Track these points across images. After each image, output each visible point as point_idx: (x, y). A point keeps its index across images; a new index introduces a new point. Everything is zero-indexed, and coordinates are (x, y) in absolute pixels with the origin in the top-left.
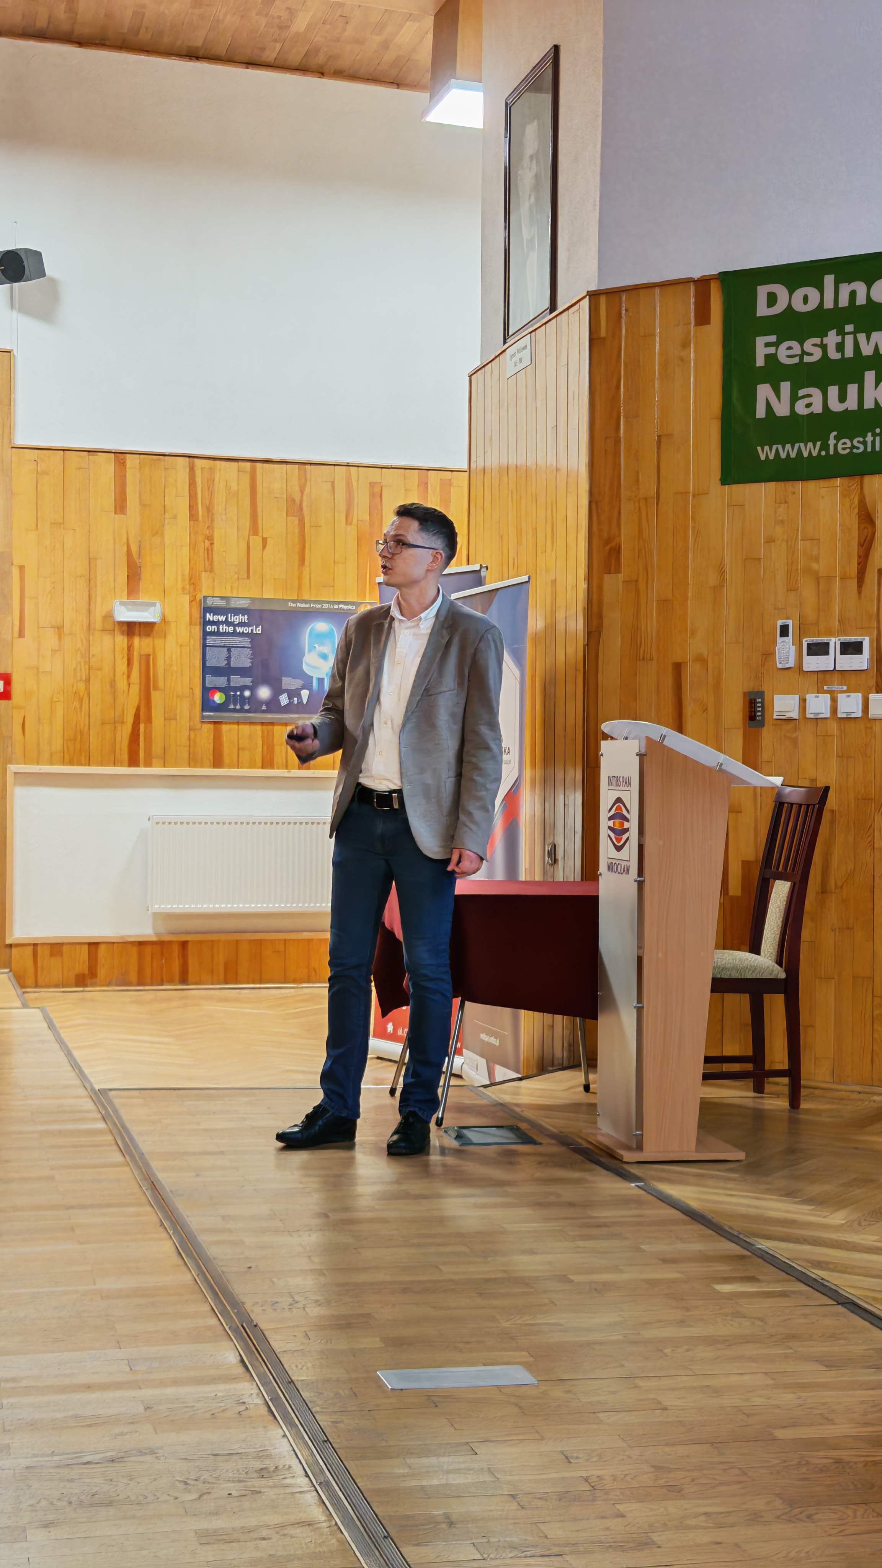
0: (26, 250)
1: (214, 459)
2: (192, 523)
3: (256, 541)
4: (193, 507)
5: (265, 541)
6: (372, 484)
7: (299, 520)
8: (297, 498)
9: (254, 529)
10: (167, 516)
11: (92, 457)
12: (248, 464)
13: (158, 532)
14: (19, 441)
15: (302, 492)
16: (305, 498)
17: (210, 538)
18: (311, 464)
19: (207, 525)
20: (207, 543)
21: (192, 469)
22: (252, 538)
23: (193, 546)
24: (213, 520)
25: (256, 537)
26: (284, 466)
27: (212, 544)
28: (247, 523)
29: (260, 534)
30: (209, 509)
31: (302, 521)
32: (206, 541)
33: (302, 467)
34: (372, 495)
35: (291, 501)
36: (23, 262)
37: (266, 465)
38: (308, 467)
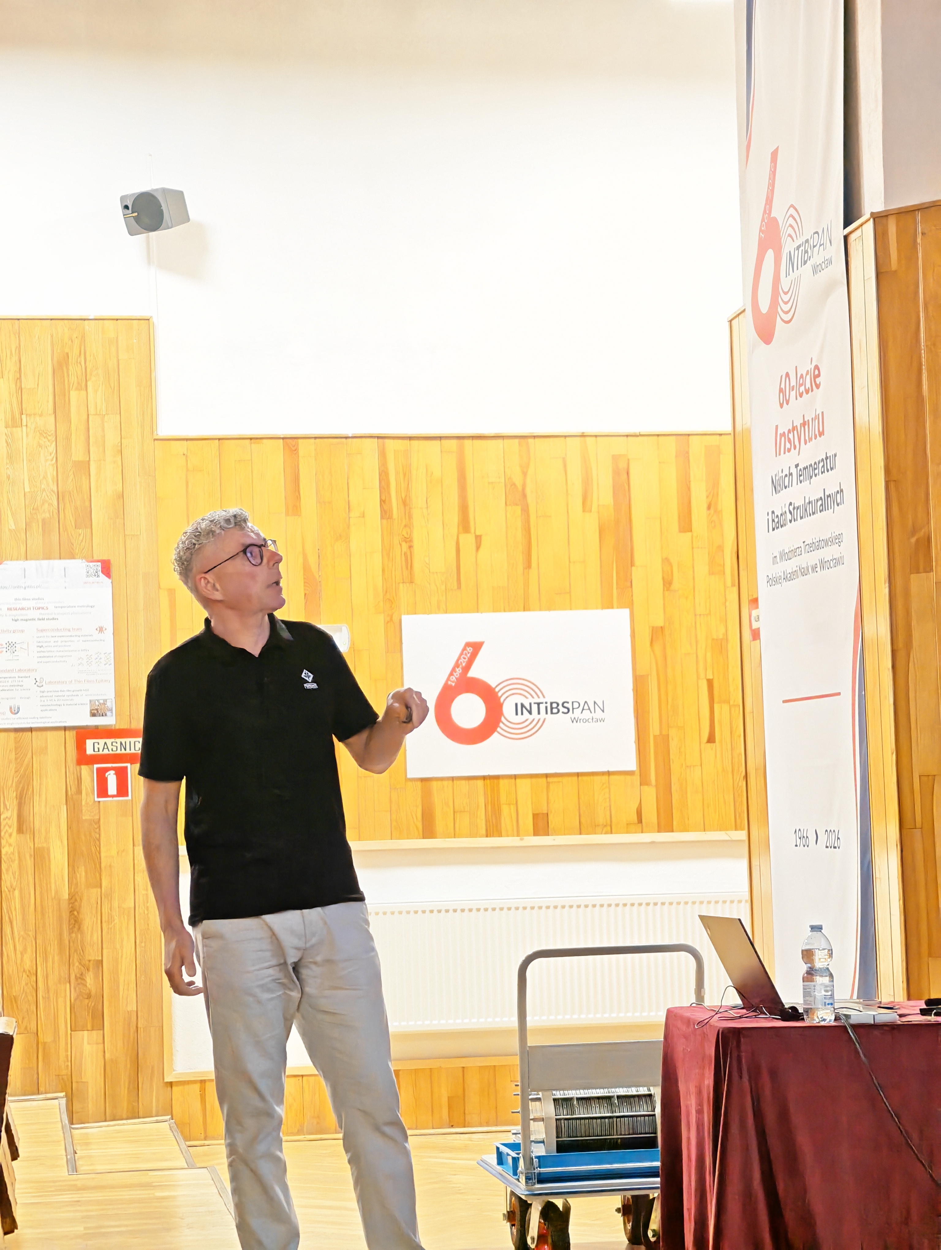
0: (165, 191)
1: (411, 438)
2: (385, 521)
3: (468, 540)
4: (384, 502)
5: (478, 538)
6: (615, 458)
7: (522, 510)
8: (518, 481)
9: (465, 525)
10: (352, 515)
11: (255, 446)
12: (454, 442)
13: (343, 536)
14: (163, 431)
15: (525, 474)
16: (528, 481)
17: (408, 540)
18: (534, 437)
19: (404, 523)
20: (405, 546)
21: (383, 454)
22: (462, 537)
23: (387, 552)
24: (410, 517)
25: (468, 535)
26: (500, 441)
27: (410, 547)
28: (454, 518)
29: (472, 530)
30: (405, 503)
31: (525, 511)
32: (404, 544)
33: (522, 440)
34: (616, 472)
35: (510, 486)
36: (161, 207)
37: (476, 442)
38: (531, 441)
